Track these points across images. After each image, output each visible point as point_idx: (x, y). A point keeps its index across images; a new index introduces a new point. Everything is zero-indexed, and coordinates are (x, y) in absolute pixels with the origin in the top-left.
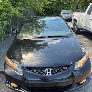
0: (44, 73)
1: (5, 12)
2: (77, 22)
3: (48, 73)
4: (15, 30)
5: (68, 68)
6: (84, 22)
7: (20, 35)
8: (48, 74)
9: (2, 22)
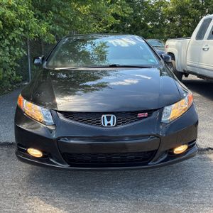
0: (99, 123)
1: (20, 26)
2: (174, 60)
3: (106, 122)
4: (40, 58)
5: (148, 116)
6: (188, 57)
7: (51, 63)
8: (106, 125)
9: (12, 48)
